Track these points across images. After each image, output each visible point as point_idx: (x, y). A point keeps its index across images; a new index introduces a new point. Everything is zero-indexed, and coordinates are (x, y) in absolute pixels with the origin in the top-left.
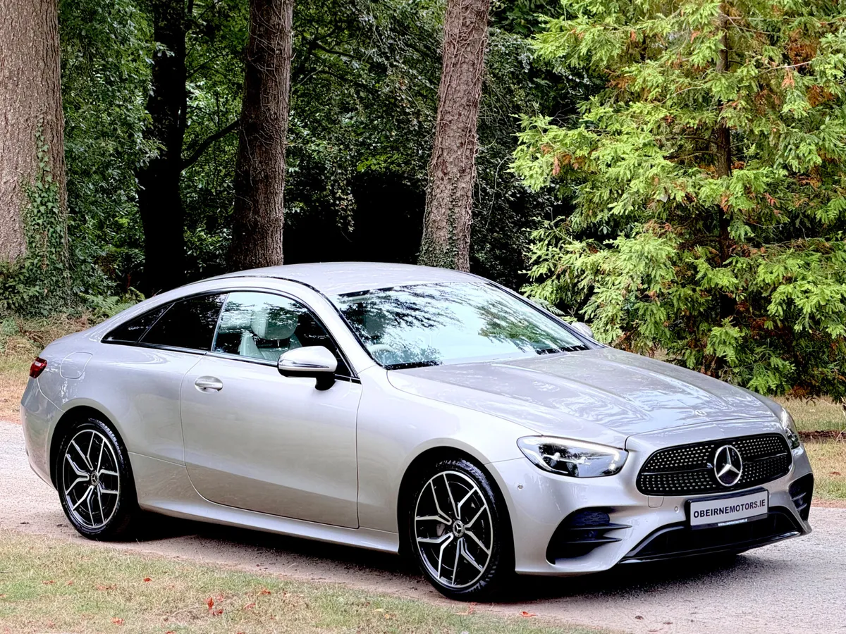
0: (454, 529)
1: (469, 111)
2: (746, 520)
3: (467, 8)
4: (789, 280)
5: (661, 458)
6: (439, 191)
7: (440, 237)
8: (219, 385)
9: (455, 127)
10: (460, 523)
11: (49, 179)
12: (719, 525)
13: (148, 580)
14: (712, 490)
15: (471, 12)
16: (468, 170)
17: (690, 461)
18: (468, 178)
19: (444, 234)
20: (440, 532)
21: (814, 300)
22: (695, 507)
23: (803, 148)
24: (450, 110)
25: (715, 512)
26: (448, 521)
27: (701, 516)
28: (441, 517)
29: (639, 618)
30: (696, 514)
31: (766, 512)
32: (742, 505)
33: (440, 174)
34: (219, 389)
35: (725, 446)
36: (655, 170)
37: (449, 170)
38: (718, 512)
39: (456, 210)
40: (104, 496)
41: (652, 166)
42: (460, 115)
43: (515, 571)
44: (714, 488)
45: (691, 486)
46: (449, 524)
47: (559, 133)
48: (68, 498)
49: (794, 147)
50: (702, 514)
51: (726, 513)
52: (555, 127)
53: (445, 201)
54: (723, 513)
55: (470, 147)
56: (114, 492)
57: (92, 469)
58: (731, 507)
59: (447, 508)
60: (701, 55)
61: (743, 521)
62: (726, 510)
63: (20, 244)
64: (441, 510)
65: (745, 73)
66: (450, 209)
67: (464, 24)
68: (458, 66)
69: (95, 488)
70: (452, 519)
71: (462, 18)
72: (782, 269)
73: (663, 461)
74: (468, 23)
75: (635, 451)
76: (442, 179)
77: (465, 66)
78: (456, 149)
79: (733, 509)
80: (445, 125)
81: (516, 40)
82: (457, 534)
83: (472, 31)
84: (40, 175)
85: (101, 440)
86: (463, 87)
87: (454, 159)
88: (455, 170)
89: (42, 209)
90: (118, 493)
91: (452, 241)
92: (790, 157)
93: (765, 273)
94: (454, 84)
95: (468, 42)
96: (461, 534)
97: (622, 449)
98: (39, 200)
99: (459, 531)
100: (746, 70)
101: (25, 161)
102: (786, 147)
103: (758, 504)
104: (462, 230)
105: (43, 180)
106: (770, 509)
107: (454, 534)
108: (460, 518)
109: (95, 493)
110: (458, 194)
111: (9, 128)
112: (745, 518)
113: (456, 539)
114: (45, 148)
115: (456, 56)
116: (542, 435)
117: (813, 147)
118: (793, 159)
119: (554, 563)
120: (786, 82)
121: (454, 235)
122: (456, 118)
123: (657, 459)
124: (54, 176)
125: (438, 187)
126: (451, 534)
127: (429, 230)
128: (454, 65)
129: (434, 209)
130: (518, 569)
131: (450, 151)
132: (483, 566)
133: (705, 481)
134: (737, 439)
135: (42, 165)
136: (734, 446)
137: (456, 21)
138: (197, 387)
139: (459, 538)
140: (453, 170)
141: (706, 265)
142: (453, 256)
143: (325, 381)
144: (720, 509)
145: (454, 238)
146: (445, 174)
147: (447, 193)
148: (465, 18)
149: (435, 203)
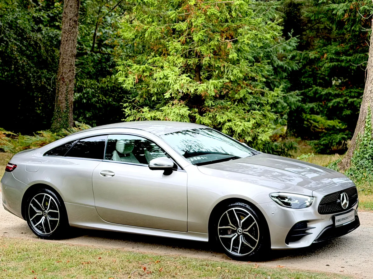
0: (237, 232)
1: (72, 58)
3: (70, 19)
4: (229, 121)
6: (61, 88)
7: (62, 106)
8: (113, 174)
9: (67, 64)
10: (241, 229)
13: (100, 258)
15: (72, 21)
16: (72, 81)
18: (72, 84)
19: (64, 104)
20: (229, 233)
21: (241, 128)
23: (235, 71)
24: (65, 58)
26: (235, 228)
33: (62, 82)
34: (113, 176)
36: (183, 81)
37: (65, 80)
39: (68, 96)
40: (50, 221)
41: (182, 80)
42: (69, 60)
43: (271, 249)
46: (235, 229)
47: (137, 66)
48: (32, 223)
49: (231, 71)
52: (135, 64)
53: (64, 92)
55: (73, 72)
56: (56, 219)
57: (44, 210)
59: (235, 223)
60: (197, 37)
65: (213, 43)
66: (66, 95)
67: (70, 25)
68: (68, 41)
71: (69, 23)
72: (226, 117)
74: (71, 25)
75: (315, 197)
76: (63, 84)
77: (70, 41)
78: (68, 72)
80: (63, 63)
81: (56, 32)
82: (239, 234)
83: (72, 28)
85: (49, 198)
86: (70, 49)
87: (67, 76)
88: (68, 81)
90: (58, 219)
91: (67, 108)
92: (230, 75)
93: (220, 118)
94: (66, 48)
95: (71, 32)
96: (241, 233)
99: (240, 232)
100: (213, 42)
102: (228, 71)
104: (71, 103)
108: (241, 227)
109: (46, 220)
110: (69, 90)
113: (239, 236)
115: (67, 37)
117: (239, 71)
118: (231, 75)
120: (229, 47)
121: (68, 105)
122: (67, 61)
125: (61, 87)
127: (58, 103)
128: (66, 41)
129: (60, 95)
130: (272, 247)
131: (65, 73)
137: (67, 24)
138: (101, 175)
140: (67, 80)
141: (199, 116)
142: (68, 113)
143: (168, 171)
145: (68, 106)
146: (64, 82)
147: (65, 89)
148: (70, 23)
149: (60, 93)
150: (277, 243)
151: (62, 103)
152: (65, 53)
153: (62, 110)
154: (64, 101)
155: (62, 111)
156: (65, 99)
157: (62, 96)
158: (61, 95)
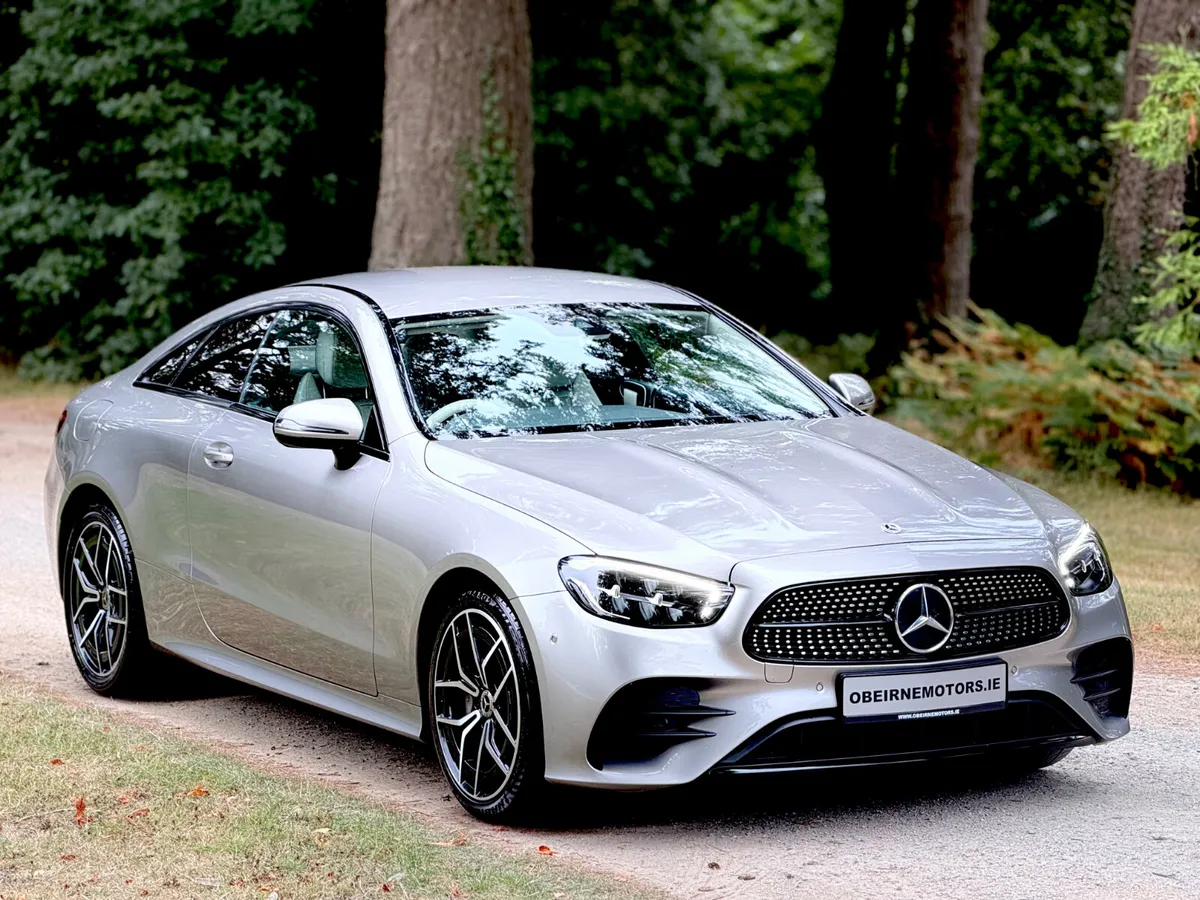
2: (957, 712)
5: (792, 601)
11: (500, 144)
12: (900, 717)
14: (891, 658)
17: (842, 609)
22: (851, 685)
25: (893, 695)
27: (864, 701)
28: (466, 684)
29: (713, 866)
30: (855, 698)
31: (1003, 699)
32: (950, 686)
35: (921, 585)
38: (899, 696)
44: (896, 657)
45: (850, 649)
50: (866, 697)
51: (914, 697)
54: (908, 697)
58: (925, 689)
61: (951, 712)
62: (914, 693)
63: (454, 244)
64: (464, 672)
69: (105, 615)
70: (479, 688)
73: (796, 605)
79: (928, 692)
84: (486, 138)
89: (488, 191)
97: (726, 583)
98: (482, 177)
101: (463, 117)
103: (985, 685)
105: (491, 149)
106: (1010, 695)
107: (481, 713)
111: (441, 66)
112: (954, 709)
114: (496, 97)
116: (596, 555)
119: (601, 769)
123: (784, 601)
124: (509, 140)
126: (477, 712)
132: (509, 766)
133: (879, 642)
134: (946, 575)
135: (489, 123)
136: (941, 585)
139: (487, 719)
144: (903, 691)
150: (570, 758)
151: (1125, 232)
152: (1150, 21)
153: (1123, 261)
154: (1134, 224)
155: (1123, 268)
156: (1141, 218)
157: (1126, 205)
158: (1124, 199)
